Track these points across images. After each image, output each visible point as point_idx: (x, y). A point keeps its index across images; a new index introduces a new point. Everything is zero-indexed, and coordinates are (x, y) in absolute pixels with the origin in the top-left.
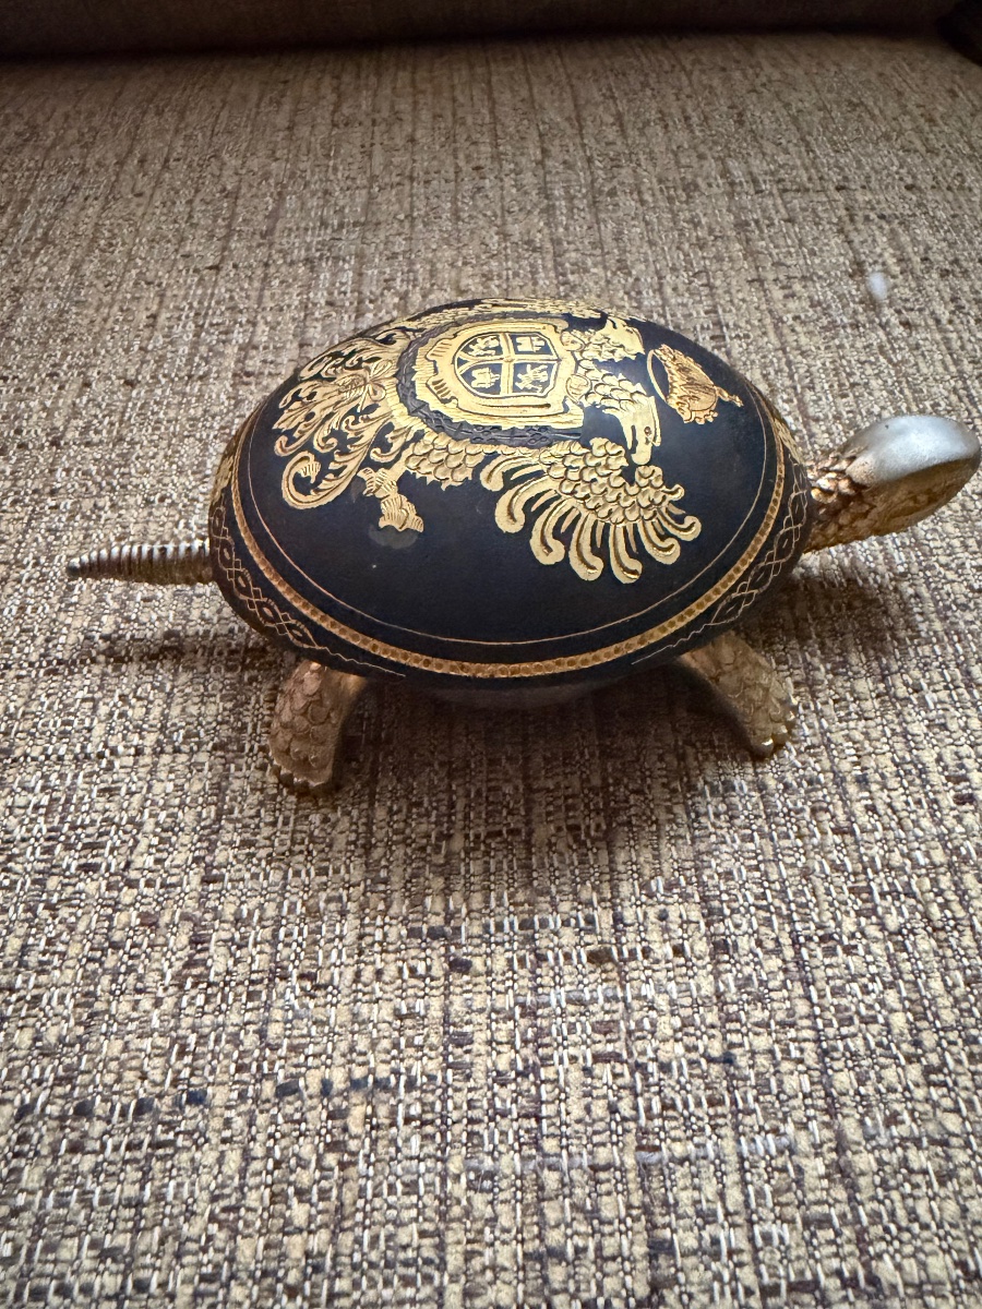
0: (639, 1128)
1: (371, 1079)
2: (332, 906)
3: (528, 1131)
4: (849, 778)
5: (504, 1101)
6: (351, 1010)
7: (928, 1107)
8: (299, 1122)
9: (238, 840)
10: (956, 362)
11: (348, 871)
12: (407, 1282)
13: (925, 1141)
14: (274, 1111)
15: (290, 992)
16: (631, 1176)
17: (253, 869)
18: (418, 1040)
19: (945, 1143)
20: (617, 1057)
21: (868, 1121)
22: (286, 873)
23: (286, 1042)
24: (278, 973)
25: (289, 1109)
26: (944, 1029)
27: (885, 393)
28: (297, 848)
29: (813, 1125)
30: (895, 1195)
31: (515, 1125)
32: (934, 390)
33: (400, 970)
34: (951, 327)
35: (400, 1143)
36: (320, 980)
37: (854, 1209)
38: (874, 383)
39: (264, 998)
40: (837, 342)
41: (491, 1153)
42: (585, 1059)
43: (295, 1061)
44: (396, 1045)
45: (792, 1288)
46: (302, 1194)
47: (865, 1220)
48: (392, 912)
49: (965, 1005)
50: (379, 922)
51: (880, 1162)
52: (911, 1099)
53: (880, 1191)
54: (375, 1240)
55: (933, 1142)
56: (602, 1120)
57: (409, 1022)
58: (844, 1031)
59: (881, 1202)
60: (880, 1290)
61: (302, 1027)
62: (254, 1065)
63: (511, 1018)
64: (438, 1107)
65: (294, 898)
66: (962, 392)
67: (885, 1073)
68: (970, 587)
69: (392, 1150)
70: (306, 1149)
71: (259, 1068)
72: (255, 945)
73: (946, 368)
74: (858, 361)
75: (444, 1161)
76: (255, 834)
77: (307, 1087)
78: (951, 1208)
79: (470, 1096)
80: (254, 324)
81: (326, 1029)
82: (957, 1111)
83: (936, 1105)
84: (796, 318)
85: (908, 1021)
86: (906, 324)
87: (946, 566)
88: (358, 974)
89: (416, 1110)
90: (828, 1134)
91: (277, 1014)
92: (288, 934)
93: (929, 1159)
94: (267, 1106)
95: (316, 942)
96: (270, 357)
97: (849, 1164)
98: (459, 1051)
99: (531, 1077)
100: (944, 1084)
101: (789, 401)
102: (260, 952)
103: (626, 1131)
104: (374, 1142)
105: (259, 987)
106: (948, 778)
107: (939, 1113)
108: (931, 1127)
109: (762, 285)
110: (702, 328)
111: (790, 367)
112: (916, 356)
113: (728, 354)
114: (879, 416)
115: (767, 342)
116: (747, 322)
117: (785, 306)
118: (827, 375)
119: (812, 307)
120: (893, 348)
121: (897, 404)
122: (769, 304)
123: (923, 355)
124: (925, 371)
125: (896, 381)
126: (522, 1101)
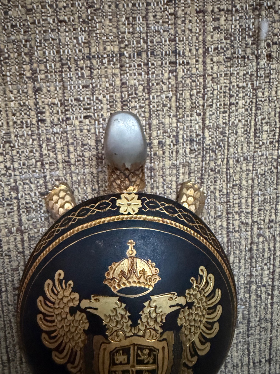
27: (243, 110)
38: (241, 103)
40: (232, 70)
68: (242, 222)
84: (216, 49)
86: (269, 57)
101: (199, 114)
109: (204, 17)
110: (166, 54)
111: (204, 89)
112: (266, 82)
113: (176, 77)
114: (236, 126)
115: (197, 69)
116: (190, 50)
117: (212, 37)
118: (221, 97)
119: (226, 39)
120: (257, 76)
121: (246, 119)
122: (204, 35)
123: (269, 82)
124: (266, 94)
125: (251, 101)
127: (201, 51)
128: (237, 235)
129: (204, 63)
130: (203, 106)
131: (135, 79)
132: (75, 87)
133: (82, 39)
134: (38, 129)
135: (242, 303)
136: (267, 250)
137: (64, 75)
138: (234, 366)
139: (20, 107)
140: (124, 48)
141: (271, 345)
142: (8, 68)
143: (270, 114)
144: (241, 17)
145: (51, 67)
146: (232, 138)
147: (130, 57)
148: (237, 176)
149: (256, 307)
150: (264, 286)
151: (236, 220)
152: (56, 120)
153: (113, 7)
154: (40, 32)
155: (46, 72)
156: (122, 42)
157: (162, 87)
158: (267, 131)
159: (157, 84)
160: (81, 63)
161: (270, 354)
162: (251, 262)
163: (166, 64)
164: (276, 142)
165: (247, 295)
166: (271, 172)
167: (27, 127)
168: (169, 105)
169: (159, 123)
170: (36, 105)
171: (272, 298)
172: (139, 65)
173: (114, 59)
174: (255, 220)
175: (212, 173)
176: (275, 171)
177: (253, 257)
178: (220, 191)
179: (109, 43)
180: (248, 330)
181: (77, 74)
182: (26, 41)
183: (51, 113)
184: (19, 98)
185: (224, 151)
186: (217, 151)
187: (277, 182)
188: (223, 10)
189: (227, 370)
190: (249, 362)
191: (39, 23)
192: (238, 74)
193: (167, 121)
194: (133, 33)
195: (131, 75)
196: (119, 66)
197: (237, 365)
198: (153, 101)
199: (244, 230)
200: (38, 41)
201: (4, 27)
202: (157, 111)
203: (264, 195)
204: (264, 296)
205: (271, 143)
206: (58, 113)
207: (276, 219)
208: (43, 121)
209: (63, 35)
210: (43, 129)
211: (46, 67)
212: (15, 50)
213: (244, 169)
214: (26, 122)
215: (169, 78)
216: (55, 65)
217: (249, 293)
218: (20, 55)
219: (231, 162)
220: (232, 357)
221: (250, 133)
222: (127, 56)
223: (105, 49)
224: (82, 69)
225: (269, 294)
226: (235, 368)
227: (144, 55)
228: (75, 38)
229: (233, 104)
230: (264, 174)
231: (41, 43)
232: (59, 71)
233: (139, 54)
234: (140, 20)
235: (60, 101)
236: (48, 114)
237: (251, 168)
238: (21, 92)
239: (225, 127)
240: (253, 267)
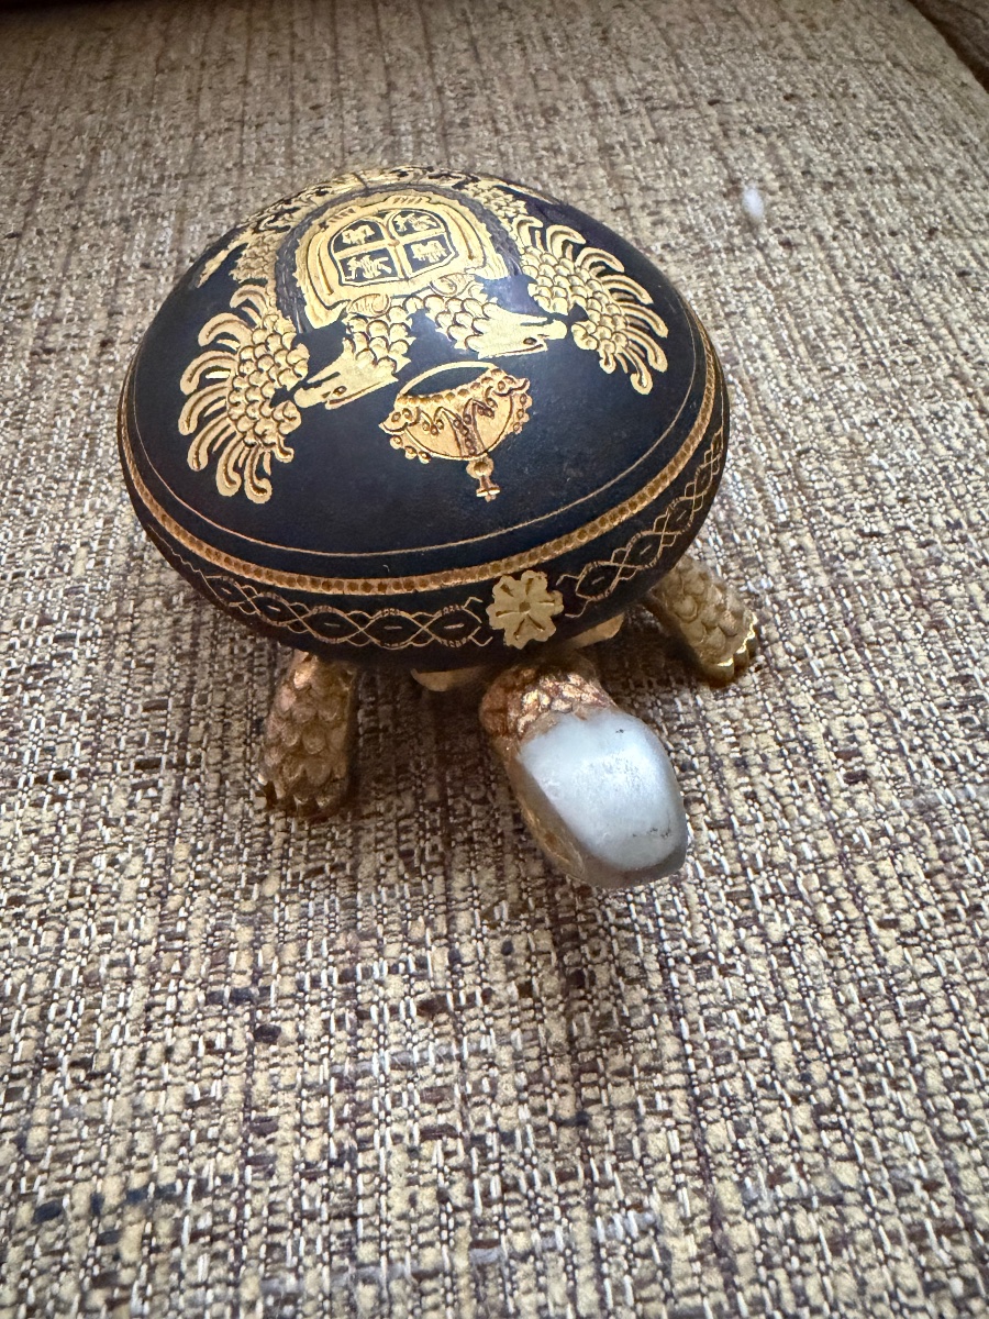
0: (474, 1219)
1: (152, 1188)
2: (116, 972)
3: (340, 1236)
4: (726, 762)
5: (312, 1200)
6: (132, 1102)
7: (818, 1157)
8: (61, 1253)
10: (842, 282)
11: (137, 926)
13: (815, 1200)
14: (31, 1241)
15: (58, 1085)
16: (463, 1282)
17: (23, 933)
18: (212, 1133)
19: (838, 1201)
20: (448, 1131)
21: (748, 1181)
22: (61, 933)
23: (50, 1149)
24: (46, 1061)
25: (49, 1237)
26: (837, 1057)
27: (764, 321)
28: (75, 901)
29: (683, 1194)
30: (780, 1274)
31: (325, 1229)
32: (818, 313)
33: (195, 1046)
34: (835, 244)
35: (184, 1266)
36: (97, 1067)
37: (732, 1298)
38: (752, 311)
39: (26, 1095)
40: (710, 269)
41: (294, 1270)
42: (411, 1136)
43: (60, 1173)
44: (184, 1141)
47: (745, 1310)
48: (189, 974)
49: (861, 1025)
50: (172, 987)
51: (763, 1233)
52: (799, 1149)
53: (762, 1270)
55: (825, 1201)
56: (429, 1213)
57: (202, 1111)
58: (721, 1071)
59: (764, 1285)
61: (73, 1128)
62: (10, 1184)
63: (325, 1093)
64: (233, 1215)
65: (69, 966)
66: (848, 314)
67: (767, 1119)
68: (860, 532)
69: (174, 1277)
70: (67, 1288)
71: (16, 1187)
72: (19, 1028)
73: (831, 289)
74: (734, 288)
75: (236, 1285)
76: (26, 889)
77: (72, 1207)
78: (847, 1282)
79: (273, 1197)
80: (57, 295)
81: (101, 1128)
82: (853, 1158)
83: (827, 1153)
84: (665, 247)
85: (794, 1052)
86: (787, 244)
87: (832, 509)
88: (142, 1056)
89: (205, 1222)
90: (700, 1204)
91: (41, 1115)
92: (60, 1012)
93: (820, 1223)
94: (22, 1235)
95: (94, 1019)
96: (74, 330)
97: (725, 1239)
98: (261, 1141)
99: (347, 1166)
100: (837, 1126)
102: (25, 1038)
103: (457, 1225)
104: (152, 1269)
105: (21, 1083)
106: (838, 755)
107: (832, 1163)
108: (822, 1182)
112: (797, 278)
114: (757, 346)
119: (682, 233)
120: (772, 271)
121: (778, 332)
123: (805, 277)
124: (807, 293)
125: (776, 307)
126: (335, 1197)
128: (858, 565)
143: (831, 321)
144: (704, 206)
146: (755, 365)
148: (802, 433)
151: (841, 527)
158: (840, 348)
162: (944, 639)
164: (875, 364)
166: (894, 420)
174: (900, 523)
176: (904, 416)
177: (942, 622)
187: (923, 439)
188: (664, 201)
192: (727, 272)
199: (876, 552)
203: (897, 465)
205: (863, 366)
207: (967, 518)
213: (814, 417)
219: (771, 407)
221: (797, 355)
229: (735, 314)
230: (876, 424)
237: (832, 414)
240: (959, 653)
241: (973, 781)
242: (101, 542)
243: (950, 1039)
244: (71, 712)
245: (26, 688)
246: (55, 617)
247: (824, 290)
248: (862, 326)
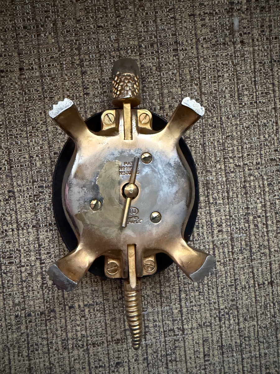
1: (88, 304)
6: (82, 290)
7: (198, 299)
8: (75, 313)
9: (46, 252)
10: (255, 63)
12: (101, 337)
13: (197, 305)
14: (69, 311)
18: (97, 295)
19: (200, 306)
21: (187, 302)
23: (69, 298)
25: (72, 311)
29: (176, 304)
30: (190, 315)
33: (91, 281)
34: (257, 43)
35: (96, 315)
38: (226, 75)
40: (217, 53)
41: (114, 315)
43: (72, 302)
44: (93, 297)
45: (169, 331)
46: (78, 325)
47: (183, 319)
51: (188, 309)
52: (195, 298)
53: (187, 314)
54: (94, 331)
57: (95, 292)
58: (185, 286)
59: (187, 316)
60: (184, 329)
64: (103, 307)
66: (253, 79)
67: (191, 294)
68: (236, 165)
70: (78, 318)
71: (64, 303)
73: (250, 67)
74: (222, 63)
75: (105, 317)
77: (75, 306)
79: (109, 305)
83: (200, 298)
86: (242, 42)
87: (231, 157)
89: (98, 308)
90: (179, 306)
93: (197, 308)
97: (182, 310)
98: (106, 297)
101: (196, 85)
104: (91, 315)
106: (218, 226)
107: (200, 300)
108: (198, 303)
109: (194, 18)
110: (170, 44)
111: (199, 67)
112: (242, 60)
113: (178, 59)
114: (224, 92)
115: (193, 53)
116: (187, 41)
117: (201, 32)
118: (211, 71)
119: (210, 32)
120: (235, 56)
121: (231, 86)
122: (195, 30)
123: (244, 60)
124: (243, 68)
125: (233, 74)
126: (120, 305)
127: (194, 41)
128: (233, 175)
129: (197, 49)
130: (199, 78)
131: (150, 63)
132: (109, 70)
133: (113, 37)
134: (84, 100)
135: (244, 232)
136: (257, 186)
137: (101, 62)
138: (242, 288)
139: (72, 85)
140: (141, 42)
141: (271, 268)
142: (64, 59)
143: (247, 82)
144: (220, 17)
145: (93, 56)
146: (222, 100)
147: (146, 48)
148: (229, 129)
149: (255, 235)
150: (259, 217)
151: (231, 163)
152: (96, 92)
153: (133, 16)
154: (85, 34)
155: (89, 61)
156: (140, 38)
157: (169, 67)
158: (247, 95)
159: (166, 65)
160: (113, 54)
161: (271, 278)
162: (246, 197)
163: (171, 51)
164: (254, 102)
165: (247, 225)
166: (254, 126)
167: (76, 99)
168: (174, 79)
169: (169, 92)
170: (83, 83)
171: (267, 227)
172: (152, 53)
173: (135, 50)
174: (246, 163)
175: (210, 128)
176: (257, 124)
177: (247, 193)
178: (218, 141)
179: (131, 40)
180: (251, 256)
181: (111, 61)
182: (76, 41)
183: (93, 89)
184: (71, 79)
185: (217, 111)
186: (212, 111)
187: (259, 133)
188: (207, 13)
189: (237, 292)
190: (254, 284)
191: (85, 28)
192: (221, 55)
193: (174, 90)
194: (147, 32)
195: (147, 59)
196: (138, 54)
197: (245, 287)
198: (163, 76)
199: (238, 171)
200: (84, 40)
201: (62, 32)
202: (167, 83)
203: (250, 143)
204: (260, 225)
205: (251, 103)
206: (97, 88)
207: (261, 162)
208: (87, 94)
209: (101, 35)
210: (87, 99)
211: (89, 57)
212: (69, 47)
213: (233, 123)
214: (76, 95)
215: (174, 60)
216: (95, 56)
217: (248, 223)
218: (72, 50)
219: (223, 118)
220: (240, 280)
221: (234, 97)
222: (144, 47)
223: (129, 43)
224: (114, 57)
225: (264, 224)
226: (244, 289)
227: (155, 46)
228: (108, 37)
229: (220, 76)
230: (249, 127)
231: (86, 41)
232: (99, 60)
233: (152, 45)
234: (151, 23)
235: (99, 79)
236: (91, 89)
237: (238, 123)
238: (72, 75)
239: (216, 93)
240: (249, 201)
241: (242, 233)
242: (42, 156)
243: (224, 281)
244: (48, 208)
245: (35, 201)
246: (36, 180)
247: (248, 67)
248: (255, 85)
